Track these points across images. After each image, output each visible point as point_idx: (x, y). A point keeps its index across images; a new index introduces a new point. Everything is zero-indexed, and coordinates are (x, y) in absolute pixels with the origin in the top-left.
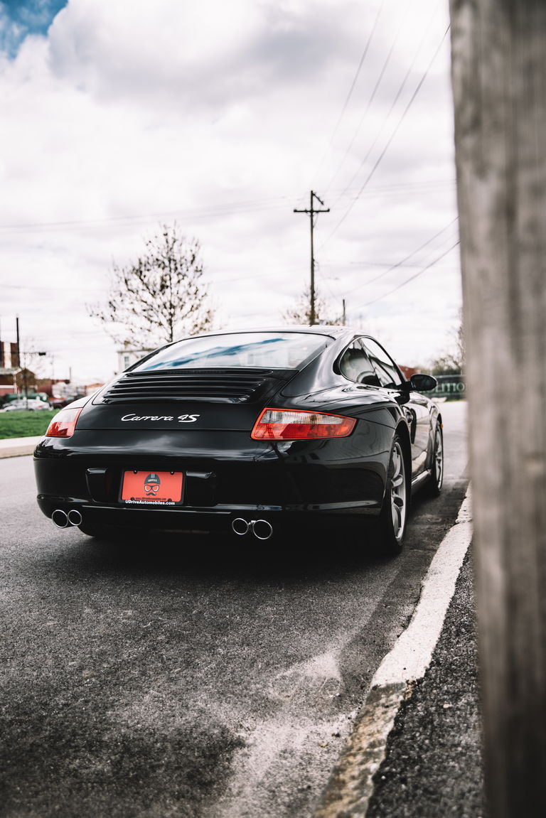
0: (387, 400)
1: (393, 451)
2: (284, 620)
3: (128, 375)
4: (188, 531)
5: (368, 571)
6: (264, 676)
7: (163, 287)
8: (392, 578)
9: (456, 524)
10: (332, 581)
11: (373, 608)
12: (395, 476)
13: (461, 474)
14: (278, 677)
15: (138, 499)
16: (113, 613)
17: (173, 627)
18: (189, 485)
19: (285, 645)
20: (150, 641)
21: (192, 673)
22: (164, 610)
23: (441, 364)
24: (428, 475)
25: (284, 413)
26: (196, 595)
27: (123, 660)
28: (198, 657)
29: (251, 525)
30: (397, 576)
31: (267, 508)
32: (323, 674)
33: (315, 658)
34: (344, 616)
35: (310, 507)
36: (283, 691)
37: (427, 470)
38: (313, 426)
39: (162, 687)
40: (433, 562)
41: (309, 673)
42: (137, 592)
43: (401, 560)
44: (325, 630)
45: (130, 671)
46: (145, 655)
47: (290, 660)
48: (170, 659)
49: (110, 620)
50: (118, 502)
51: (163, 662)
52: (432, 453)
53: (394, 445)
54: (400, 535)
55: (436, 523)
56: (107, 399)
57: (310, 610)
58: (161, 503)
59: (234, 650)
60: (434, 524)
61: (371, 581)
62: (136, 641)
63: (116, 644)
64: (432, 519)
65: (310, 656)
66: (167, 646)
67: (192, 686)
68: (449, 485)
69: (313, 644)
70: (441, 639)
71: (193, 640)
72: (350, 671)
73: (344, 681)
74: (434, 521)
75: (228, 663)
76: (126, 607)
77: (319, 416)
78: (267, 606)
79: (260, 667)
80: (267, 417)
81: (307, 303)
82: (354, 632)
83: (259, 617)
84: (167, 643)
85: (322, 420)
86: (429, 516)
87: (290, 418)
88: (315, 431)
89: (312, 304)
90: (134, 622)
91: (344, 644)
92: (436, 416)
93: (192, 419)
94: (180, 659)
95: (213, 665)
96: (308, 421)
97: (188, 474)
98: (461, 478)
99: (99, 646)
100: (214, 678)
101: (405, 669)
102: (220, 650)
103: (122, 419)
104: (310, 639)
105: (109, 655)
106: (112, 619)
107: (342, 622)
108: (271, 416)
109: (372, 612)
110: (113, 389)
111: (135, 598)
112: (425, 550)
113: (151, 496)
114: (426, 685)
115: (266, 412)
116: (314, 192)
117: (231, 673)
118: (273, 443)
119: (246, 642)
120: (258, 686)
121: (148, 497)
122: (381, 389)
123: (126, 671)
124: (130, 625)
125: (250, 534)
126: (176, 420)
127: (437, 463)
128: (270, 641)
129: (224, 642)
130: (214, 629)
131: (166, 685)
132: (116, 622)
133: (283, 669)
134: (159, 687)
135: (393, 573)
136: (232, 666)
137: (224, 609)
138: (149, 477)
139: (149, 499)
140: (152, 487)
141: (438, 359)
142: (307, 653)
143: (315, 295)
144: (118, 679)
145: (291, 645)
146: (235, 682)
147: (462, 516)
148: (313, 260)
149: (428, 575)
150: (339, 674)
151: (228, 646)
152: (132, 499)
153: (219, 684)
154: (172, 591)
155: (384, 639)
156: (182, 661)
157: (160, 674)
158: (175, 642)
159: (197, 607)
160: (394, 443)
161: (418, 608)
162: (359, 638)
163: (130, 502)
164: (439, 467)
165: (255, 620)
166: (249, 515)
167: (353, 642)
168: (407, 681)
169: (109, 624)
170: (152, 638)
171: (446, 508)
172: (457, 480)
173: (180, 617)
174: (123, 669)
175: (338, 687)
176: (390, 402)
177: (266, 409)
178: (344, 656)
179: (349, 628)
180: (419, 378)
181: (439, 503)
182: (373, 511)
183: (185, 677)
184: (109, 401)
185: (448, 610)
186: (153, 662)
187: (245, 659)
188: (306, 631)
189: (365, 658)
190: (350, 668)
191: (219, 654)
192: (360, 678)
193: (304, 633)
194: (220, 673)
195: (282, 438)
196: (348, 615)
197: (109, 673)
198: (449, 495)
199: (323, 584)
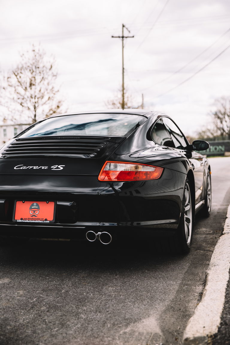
0: (181, 156)
1: (185, 188)
2: (121, 296)
3: (17, 140)
4: (57, 240)
5: (171, 264)
6: (112, 332)
7: (31, 85)
8: (186, 268)
9: (223, 234)
10: (148, 270)
11: (177, 288)
12: (186, 204)
13: (221, 203)
14: (121, 332)
15: (26, 219)
16: (11, 293)
17: (50, 301)
18: (58, 210)
19: (123, 312)
20: (37, 311)
21: (66, 331)
22: (43, 290)
23: (203, 134)
24: (202, 204)
25: (118, 164)
26: (63, 280)
27: (20, 324)
28: (69, 321)
29: (98, 236)
30: (189, 267)
31: (107, 224)
32: (150, 330)
33: (144, 320)
34: (158, 293)
35: (135, 224)
36: (126, 342)
37: (202, 200)
38: (137, 172)
39: (47, 341)
40: (212, 258)
41: (141, 330)
42: (25, 279)
43: (190, 257)
44: (148, 302)
45: (25, 331)
46: (34, 320)
47: (128, 322)
48: (50, 322)
49: (9, 298)
50: (12, 221)
51: (46, 324)
52: (205, 190)
53: (186, 184)
54: (189, 241)
55: (209, 234)
56: (4, 155)
57: (137, 289)
58: (40, 222)
59: (91, 316)
60: (208, 234)
61: (173, 270)
62: (27, 311)
63: (14, 313)
64: (206, 231)
65: (140, 319)
66: (48, 313)
67: (66, 340)
68: (214, 210)
69: (141, 311)
70: (225, 308)
71: (64, 309)
72: (167, 329)
73: (164, 335)
74: (208, 232)
75: (88, 324)
76: (18, 288)
77: (140, 166)
78: (109, 287)
79: (109, 326)
80: (108, 166)
81: (120, 96)
82: (166, 303)
83: (105, 294)
84: (48, 311)
85: (142, 169)
86: (204, 229)
87: (122, 167)
88: (138, 175)
89: (123, 96)
90: (24, 298)
91: (161, 311)
92: (208, 167)
93: (60, 168)
94: (57, 322)
95: (79, 326)
96: (133, 169)
97: (58, 203)
98: (221, 205)
99: (3, 315)
100: (81, 334)
101: (204, 327)
102: (82, 316)
103: (15, 168)
104: (139, 308)
105: (11, 320)
106: (10, 297)
107: (158, 296)
108: (110, 166)
109: (176, 290)
110: (8, 149)
111: (24, 282)
112: (204, 250)
113: (34, 217)
114: (220, 338)
115: (107, 164)
116: (124, 25)
117: (91, 330)
118: (111, 183)
119: (98, 310)
120: (109, 339)
121: (32, 218)
122: (175, 149)
123: (22, 331)
124: (22, 300)
125: (97, 241)
126: (50, 168)
127: (208, 196)
128: (114, 310)
129: (84, 310)
130: (77, 302)
131: (50, 339)
132: (13, 299)
133: (124, 328)
134: (45, 341)
135: (186, 265)
136: (91, 326)
137: (82, 289)
138: (33, 205)
139: (33, 219)
140: (34, 211)
141: (200, 131)
142: (138, 317)
143: (125, 91)
144: (18, 336)
145: (127, 312)
146: (94, 336)
147: (227, 229)
148: (123, 69)
149: (210, 266)
150: (160, 331)
151: (87, 313)
152: (21, 219)
153: (84, 338)
154: (47, 278)
155: (186, 307)
156: (58, 324)
157: (45, 332)
158: (52, 311)
159: (65, 288)
160: (186, 183)
161: (207, 287)
162: (170, 307)
163: (20, 221)
164: (209, 199)
165: (102, 296)
166: (96, 229)
167: (167, 310)
168: (207, 335)
169: (9, 300)
170: (37, 309)
171: (214, 224)
172: (219, 207)
173: (54, 294)
174: (20, 329)
175: (161, 339)
176: (182, 157)
177: (107, 162)
178: (161, 320)
179: (163, 300)
180: (197, 143)
181: (210, 221)
182: (172, 226)
183: (62, 334)
184: (5, 156)
185: (226, 289)
186: (40, 325)
187: (99, 321)
188: (136, 303)
189: (175, 320)
190: (167, 326)
191: (82, 318)
192: (174, 333)
193: (135, 304)
194: (84, 331)
195: (116, 180)
196: (161, 292)
197: (11, 333)
198: (215, 216)
199: (143, 272)
